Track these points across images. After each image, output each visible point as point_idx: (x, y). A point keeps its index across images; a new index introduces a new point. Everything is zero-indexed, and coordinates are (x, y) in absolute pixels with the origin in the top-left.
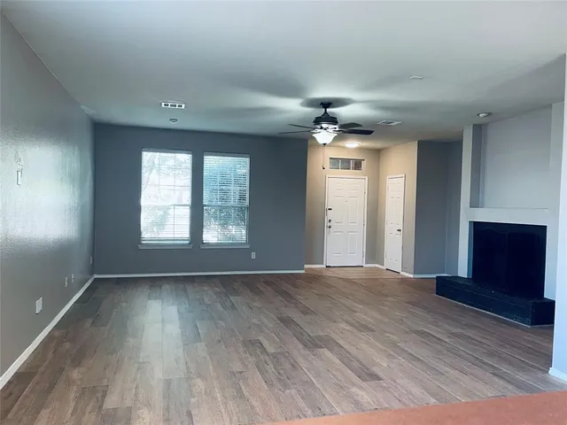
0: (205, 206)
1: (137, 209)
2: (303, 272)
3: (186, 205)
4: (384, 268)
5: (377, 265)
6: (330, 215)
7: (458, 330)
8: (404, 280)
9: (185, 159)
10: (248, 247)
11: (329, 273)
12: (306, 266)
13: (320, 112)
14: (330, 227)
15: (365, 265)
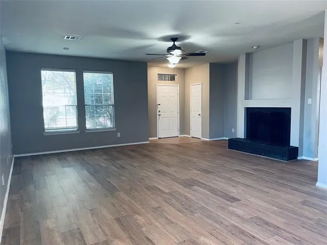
0: (86, 105)
1: (41, 110)
2: (148, 142)
3: (74, 106)
4: (190, 136)
5: (185, 135)
6: (159, 108)
7: (256, 168)
8: (205, 142)
9: (71, 75)
10: (115, 130)
11: (161, 142)
12: (150, 139)
13: (171, 44)
14: (160, 115)
15: (179, 136)
